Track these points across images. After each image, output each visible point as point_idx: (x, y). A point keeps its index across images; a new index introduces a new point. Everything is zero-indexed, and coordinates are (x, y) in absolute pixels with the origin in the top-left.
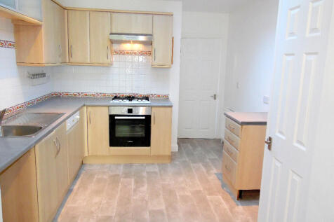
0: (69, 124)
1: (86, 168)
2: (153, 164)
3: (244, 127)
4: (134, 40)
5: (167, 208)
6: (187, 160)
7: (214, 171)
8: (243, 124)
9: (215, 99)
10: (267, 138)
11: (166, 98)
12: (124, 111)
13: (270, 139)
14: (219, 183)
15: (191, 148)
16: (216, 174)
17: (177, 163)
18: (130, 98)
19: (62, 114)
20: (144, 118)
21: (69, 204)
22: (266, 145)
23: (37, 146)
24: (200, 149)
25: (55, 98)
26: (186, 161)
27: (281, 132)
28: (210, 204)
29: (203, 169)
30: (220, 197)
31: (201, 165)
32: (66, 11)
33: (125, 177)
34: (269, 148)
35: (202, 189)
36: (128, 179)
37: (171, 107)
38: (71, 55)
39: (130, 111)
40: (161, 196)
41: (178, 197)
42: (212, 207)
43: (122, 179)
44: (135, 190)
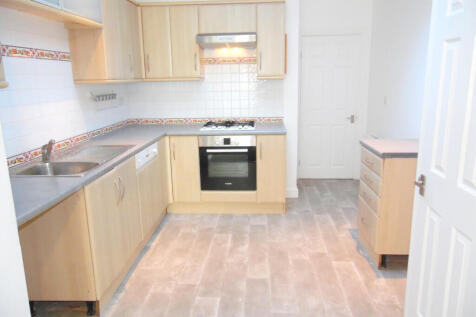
0: (141, 160)
1: (172, 218)
2: (260, 215)
3: (387, 160)
4: (230, 41)
5: (272, 278)
6: (310, 209)
7: (349, 225)
8: (385, 156)
9: (352, 121)
10: (418, 176)
11: (279, 122)
12: (219, 142)
13: (422, 178)
14: (352, 243)
15: (317, 192)
16: (350, 230)
17: (295, 213)
18: (229, 124)
19: (131, 146)
20: (246, 150)
21: (143, 265)
22: (417, 188)
23: (87, 188)
24: (330, 194)
25: (131, 126)
26: (307, 211)
27: (439, 168)
28: (337, 273)
29: (332, 223)
30: (352, 264)
31: (329, 217)
32: (139, 8)
33: (220, 232)
34: (422, 192)
35: (326, 251)
36: (224, 235)
37: (285, 134)
38: (147, 68)
39: (227, 141)
40: (267, 260)
41: (291, 262)
42: (339, 277)
43: (216, 235)
44: (231, 250)
